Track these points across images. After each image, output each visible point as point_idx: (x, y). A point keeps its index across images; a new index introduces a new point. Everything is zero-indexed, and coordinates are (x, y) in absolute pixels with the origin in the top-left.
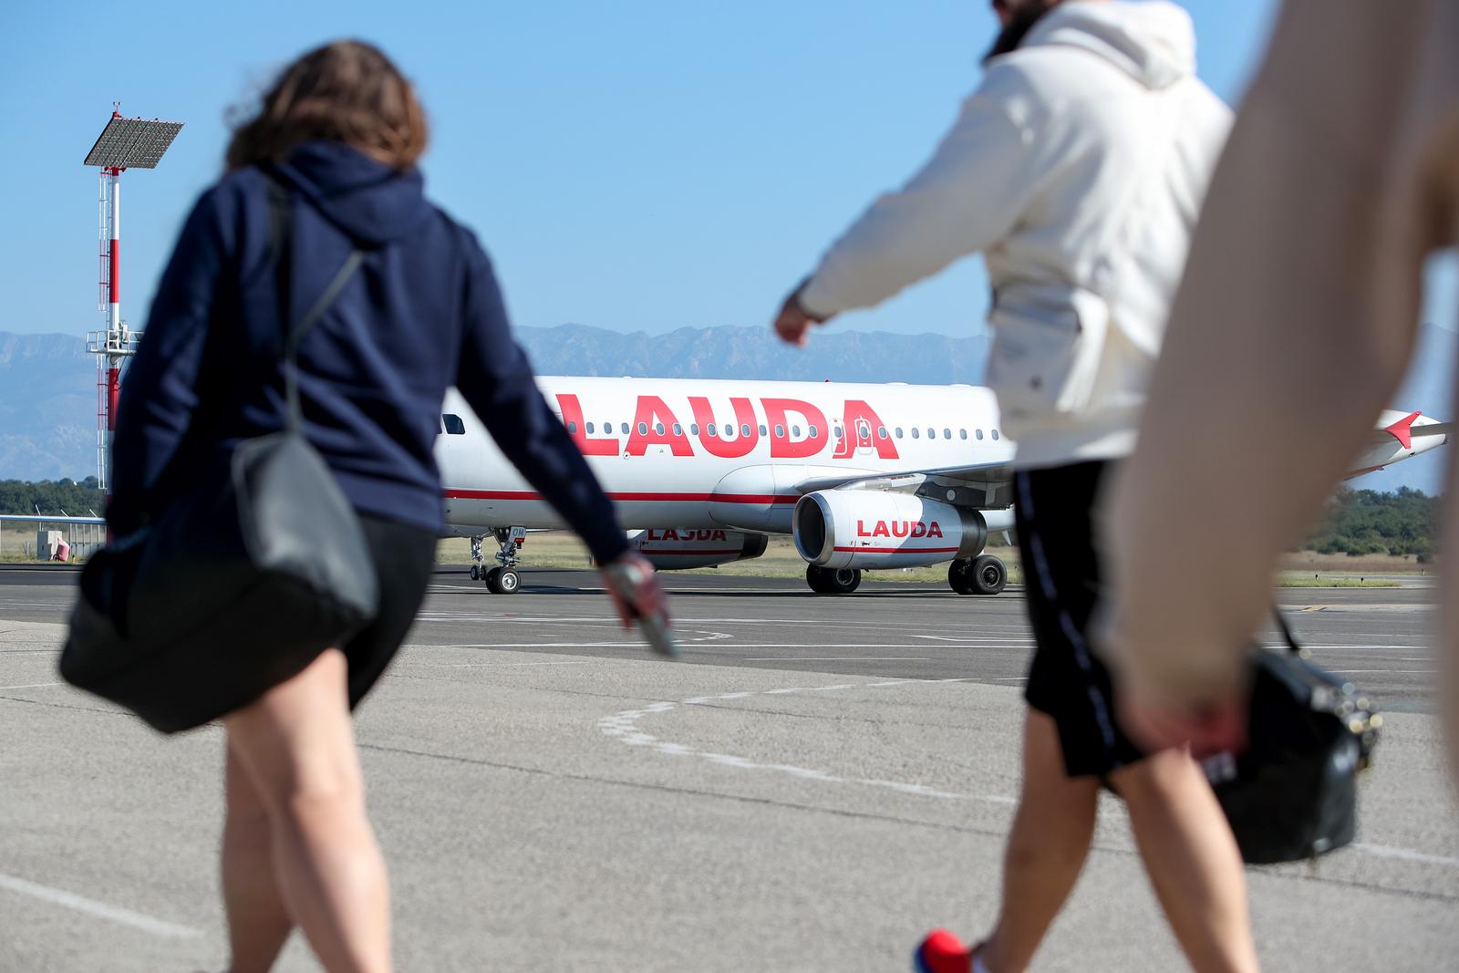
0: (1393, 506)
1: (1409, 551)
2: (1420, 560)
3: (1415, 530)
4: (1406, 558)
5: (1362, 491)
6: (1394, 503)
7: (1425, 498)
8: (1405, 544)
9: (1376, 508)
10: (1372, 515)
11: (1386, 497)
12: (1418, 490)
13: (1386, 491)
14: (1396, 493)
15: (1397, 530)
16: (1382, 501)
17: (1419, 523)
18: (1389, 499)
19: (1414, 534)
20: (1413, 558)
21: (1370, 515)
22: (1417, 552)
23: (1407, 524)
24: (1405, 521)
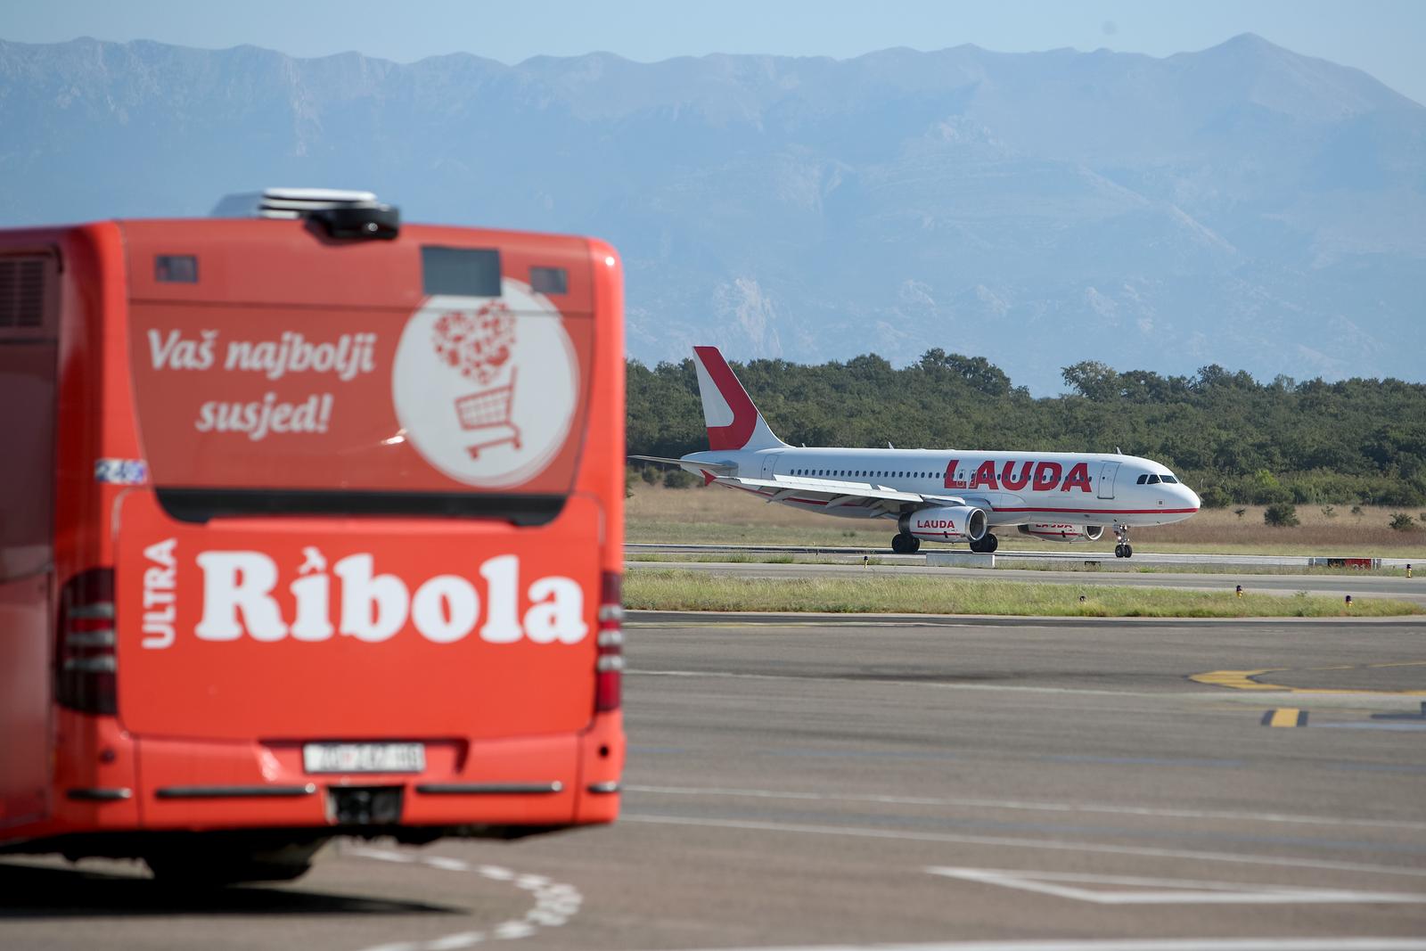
0: (1195, 404)
1: (1240, 497)
2: (1274, 518)
3: (1245, 453)
4: (1239, 513)
5: (1129, 374)
6: (1193, 396)
7: (1256, 389)
8: (1232, 484)
9: (1157, 409)
10: (1152, 421)
11: (1177, 385)
12: (1242, 372)
13: (1176, 376)
14: (1199, 378)
15: (1208, 456)
16: (1170, 393)
17: (1250, 441)
18: (1183, 389)
19: (1243, 462)
20: (1256, 515)
21: (1148, 422)
22: (1260, 500)
23: (1230, 442)
24: (1224, 436)
